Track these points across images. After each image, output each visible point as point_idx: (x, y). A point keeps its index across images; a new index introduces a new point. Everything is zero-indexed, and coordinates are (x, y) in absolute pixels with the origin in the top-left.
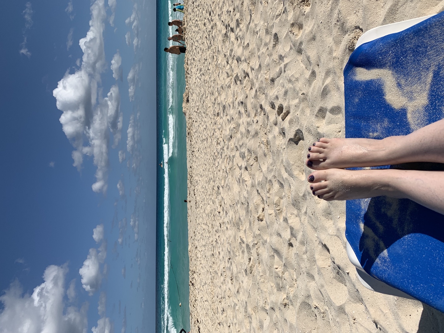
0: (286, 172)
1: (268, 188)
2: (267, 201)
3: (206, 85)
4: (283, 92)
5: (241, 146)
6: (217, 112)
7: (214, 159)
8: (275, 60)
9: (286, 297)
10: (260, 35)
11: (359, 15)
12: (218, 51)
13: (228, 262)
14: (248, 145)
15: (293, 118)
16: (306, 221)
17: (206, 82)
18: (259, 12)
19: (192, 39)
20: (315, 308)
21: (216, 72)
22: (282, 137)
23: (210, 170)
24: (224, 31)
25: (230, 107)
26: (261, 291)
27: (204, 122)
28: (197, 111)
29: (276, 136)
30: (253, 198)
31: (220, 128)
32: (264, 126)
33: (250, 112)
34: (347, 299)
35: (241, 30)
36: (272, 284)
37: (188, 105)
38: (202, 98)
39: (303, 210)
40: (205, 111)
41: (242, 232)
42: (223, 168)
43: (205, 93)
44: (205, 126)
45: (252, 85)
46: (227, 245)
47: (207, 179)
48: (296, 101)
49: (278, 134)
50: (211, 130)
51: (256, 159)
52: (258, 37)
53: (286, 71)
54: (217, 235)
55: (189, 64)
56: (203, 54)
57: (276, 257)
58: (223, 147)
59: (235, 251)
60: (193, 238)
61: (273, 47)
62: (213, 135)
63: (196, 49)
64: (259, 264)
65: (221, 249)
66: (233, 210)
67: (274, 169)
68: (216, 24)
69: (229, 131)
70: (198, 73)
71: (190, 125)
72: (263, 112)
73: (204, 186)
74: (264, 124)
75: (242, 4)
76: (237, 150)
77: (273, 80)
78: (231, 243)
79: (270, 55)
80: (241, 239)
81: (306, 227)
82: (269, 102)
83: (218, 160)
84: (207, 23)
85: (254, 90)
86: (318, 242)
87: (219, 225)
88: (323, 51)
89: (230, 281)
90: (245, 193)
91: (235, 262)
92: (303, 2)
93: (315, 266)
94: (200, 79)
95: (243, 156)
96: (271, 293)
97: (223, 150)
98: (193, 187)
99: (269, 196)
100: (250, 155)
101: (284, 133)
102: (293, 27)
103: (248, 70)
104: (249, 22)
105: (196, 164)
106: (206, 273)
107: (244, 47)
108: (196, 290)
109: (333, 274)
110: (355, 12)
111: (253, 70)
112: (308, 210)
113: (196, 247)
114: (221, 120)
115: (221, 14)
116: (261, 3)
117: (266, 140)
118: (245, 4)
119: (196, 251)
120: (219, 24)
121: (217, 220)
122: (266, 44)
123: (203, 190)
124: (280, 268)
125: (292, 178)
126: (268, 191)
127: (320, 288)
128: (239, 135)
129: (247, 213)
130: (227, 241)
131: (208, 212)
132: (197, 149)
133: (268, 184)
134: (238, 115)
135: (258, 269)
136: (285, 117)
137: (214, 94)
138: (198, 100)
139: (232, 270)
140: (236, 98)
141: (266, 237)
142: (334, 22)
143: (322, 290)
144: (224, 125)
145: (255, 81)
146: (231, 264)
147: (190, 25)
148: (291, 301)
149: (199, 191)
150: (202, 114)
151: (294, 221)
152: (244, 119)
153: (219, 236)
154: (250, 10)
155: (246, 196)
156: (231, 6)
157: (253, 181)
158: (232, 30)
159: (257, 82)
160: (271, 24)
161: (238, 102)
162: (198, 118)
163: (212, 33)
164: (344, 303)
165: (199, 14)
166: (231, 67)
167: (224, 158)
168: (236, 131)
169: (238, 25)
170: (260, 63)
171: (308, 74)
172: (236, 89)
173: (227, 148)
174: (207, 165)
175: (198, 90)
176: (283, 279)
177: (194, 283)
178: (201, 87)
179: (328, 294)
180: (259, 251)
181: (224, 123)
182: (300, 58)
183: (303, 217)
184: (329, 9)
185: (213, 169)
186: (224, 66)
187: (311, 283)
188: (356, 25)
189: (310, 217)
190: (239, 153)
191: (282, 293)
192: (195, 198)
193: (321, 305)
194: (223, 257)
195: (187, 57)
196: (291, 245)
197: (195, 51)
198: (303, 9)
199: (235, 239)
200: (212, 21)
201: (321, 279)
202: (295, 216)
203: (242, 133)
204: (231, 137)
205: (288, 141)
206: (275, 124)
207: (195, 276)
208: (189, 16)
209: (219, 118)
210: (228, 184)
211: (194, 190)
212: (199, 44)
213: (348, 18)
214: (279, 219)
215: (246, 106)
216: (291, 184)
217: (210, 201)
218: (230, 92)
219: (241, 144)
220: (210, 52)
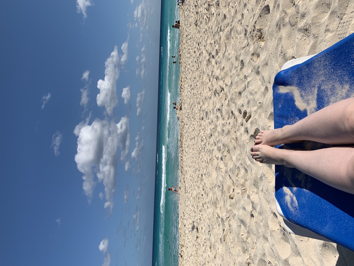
0: (249, 160)
1: (237, 173)
2: (236, 183)
3: (195, 97)
4: (247, 102)
5: (218, 142)
6: (202, 117)
7: (199, 153)
8: (242, 79)
9: (249, 257)
10: (231, 61)
11: (294, 49)
12: (203, 72)
13: (208, 234)
14: (223, 141)
15: (253, 120)
16: (262, 196)
17: (195, 95)
18: (232, 45)
19: (185, 63)
20: (269, 263)
21: (202, 87)
22: (246, 134)
23: (196, 162)
24: (208, 58)
25: (211, 113)
26: (232, 254)
27: (193, 125)
28: (187, 116)
29: (242, 133)
30: (227, 181)
31: (204, 129)
32: (234, 126)
33: (225, 116)
34: (290, 253)
35: (219, 57)
36: (240, 248)
37: (181, 112)
38: (191, 107)
39: (261, 189)
40: (193, 116)
41: (219, 209)
42: (205, 159)
43: (194, 103)
44: (193, 128)
45: (226, 96)
46: (207, 221)
47: (194, 169)
48: (256, 108)
49: (243, 132)
50: (197, 131)
51: (228, 151)
52: (230, 62)
53: (249, 87)
54: (201, 214)
55: (183, 81)
56: (193, 74)
57: (242, 227)
58: (206, 143)
59: (213, 225)
60: (182, 218)
61: (240, 70)
62: (199, 134)
63: (188, 70)
64: (230, 233)
65: (203, 224)
66: (212, 192)
67: (241, 158)
68: (202, 52)
69: (210, 130)
70: (189, 88)
71: (182, 127)
72: (233, 117)
73: (191, 175)
74: (234, 124)
75: (220, 39)
76: (215, 145)
77: (240, 93)
78: (210, 218)
79: (238, 75)
80: (218, 215)
81: (262, 201)
82: (238, 109)
83: (202, 153)
84: (196, 51)
85: (227, 100)
86: (270, 212)
87: (202, 205)
88: (273, 73)
89: (209, 249)
90: (221, 178)
91: (213, 234)
92: (260, 39)
93: (269, 231)
94: (190, 93)
95: (219, 150)
96: (238, 256)
97: (206, 145)
98: (183, 176)
99: (237, 179)
100: (224, 148)
101: (247, 131)
102: (253, 56)
103: (223, 86)
104: (224, 51)
105: (186, 158)
106: (192, 246)
107: (221, 69)
108: (184, 260)
109: (281, 236)
110: (292, 47)
111: (227, 86)
112: (264, 188)
113: (185, 225)
114: (205, 123)
115: (206, 45)
116: (233, 38)
117: (235, 137)
118: (222, 39)
119: (185, 229)
120: (204, 52)
121: (201, 201)
122: (236, 68)
123: (191, 178)
124: (245, 235)
125: (253, 165)
126: (236, 175)
127: (271, 246)
128: (216, 134)
129: (222, 194)
130: (208, 217)
131: (194, 196)
132: (187, 146)
133: (237, 170)
134: (217, 119)
135: (230, 238)
136: (248, 119)
137: (200, 103)
138: (188, 108)
139: (211, 240)
140: (215, 106)
141: (235, 212)
142: (279, 53)
143: (273, 248)
144: (206, 126)
145: (228, 94)
146: (210, 235)
147: (184, 52)
148: (252, 260)
149: (188, 179)
150: (191, 119)
151: (254, 197)
152: (221, 122)
153: (202, 215)
154: (226, 43)
155: (222, 180)
156: (213, 39)
157: (226, 168)
158: (213, 57)
159: (229, 94)
160: (239, 54)
161: (216, 109)
162: (188, 122)
163: (200, 59)
164: (288, 256)
165: (191, 44)
166: (212, 84)
167: (206, 152)
168: (214, 131)
169: (217, 53)
170: (232, 81)
171: (263, 88)
172: (215, 99)
173: (208, 144)
174: (194, 158)
175: (189, 101)
176: (247, 243)
177: (183, 255)
178: (191, 98)
179: (277, 251)
180: (230, 223)
181: (206, 125)
182: (258, 77)
183: (260, 193)
184: (276, 44)
185: (198, 161)
186: (207, 83)
187: (266, 244)
188: (293, 56)
189: (265, 193)
190: (216, 147)
191: (246, 255)
192: (184, 185)
193: (273, 260)
194: (205, 231)
195: (181, 76)
196: (252, 216)
197: (187, 72)
198: (260, 44)
199: (213, 215)
200: (200, 50)
201: (272, 239)
202: (255, 193)
203: (219, 132)
204: (211, 135)
205: (250, 137)
206: (242, 125)
207: (184, 249)
208: (184, 46)
209: (203, 121)
210: (209, 172)
211: (184, 178)
212: (190, 67)
213: (288, 51)
214: (245, 196)
215: (221, 112)
216: (252, 169)
217: (196, 187)
218: (211, 102)
219: (218, 140)
220: (198, 72)
